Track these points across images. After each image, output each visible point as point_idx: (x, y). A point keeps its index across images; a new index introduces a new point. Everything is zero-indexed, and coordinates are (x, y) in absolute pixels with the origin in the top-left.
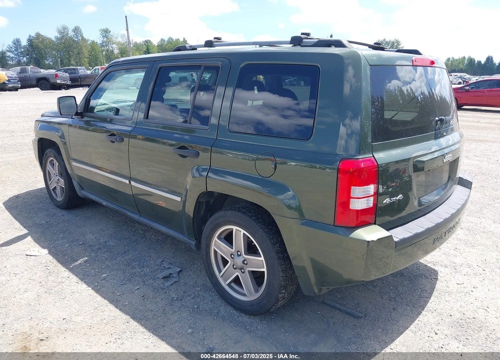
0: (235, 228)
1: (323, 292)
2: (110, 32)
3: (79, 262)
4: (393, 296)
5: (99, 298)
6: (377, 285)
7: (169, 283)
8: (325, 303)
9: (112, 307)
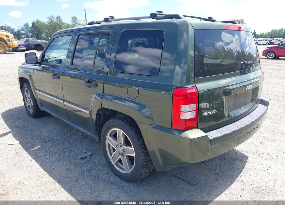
0: (118, 130)
1: (167, 170)
2: (77, 19)
3: (35, 148)
4: (217, 171)
5: (42, 170)
6: (208, 164)
7: (84, 162)
8: (174, 175)
9: (48, 176)
